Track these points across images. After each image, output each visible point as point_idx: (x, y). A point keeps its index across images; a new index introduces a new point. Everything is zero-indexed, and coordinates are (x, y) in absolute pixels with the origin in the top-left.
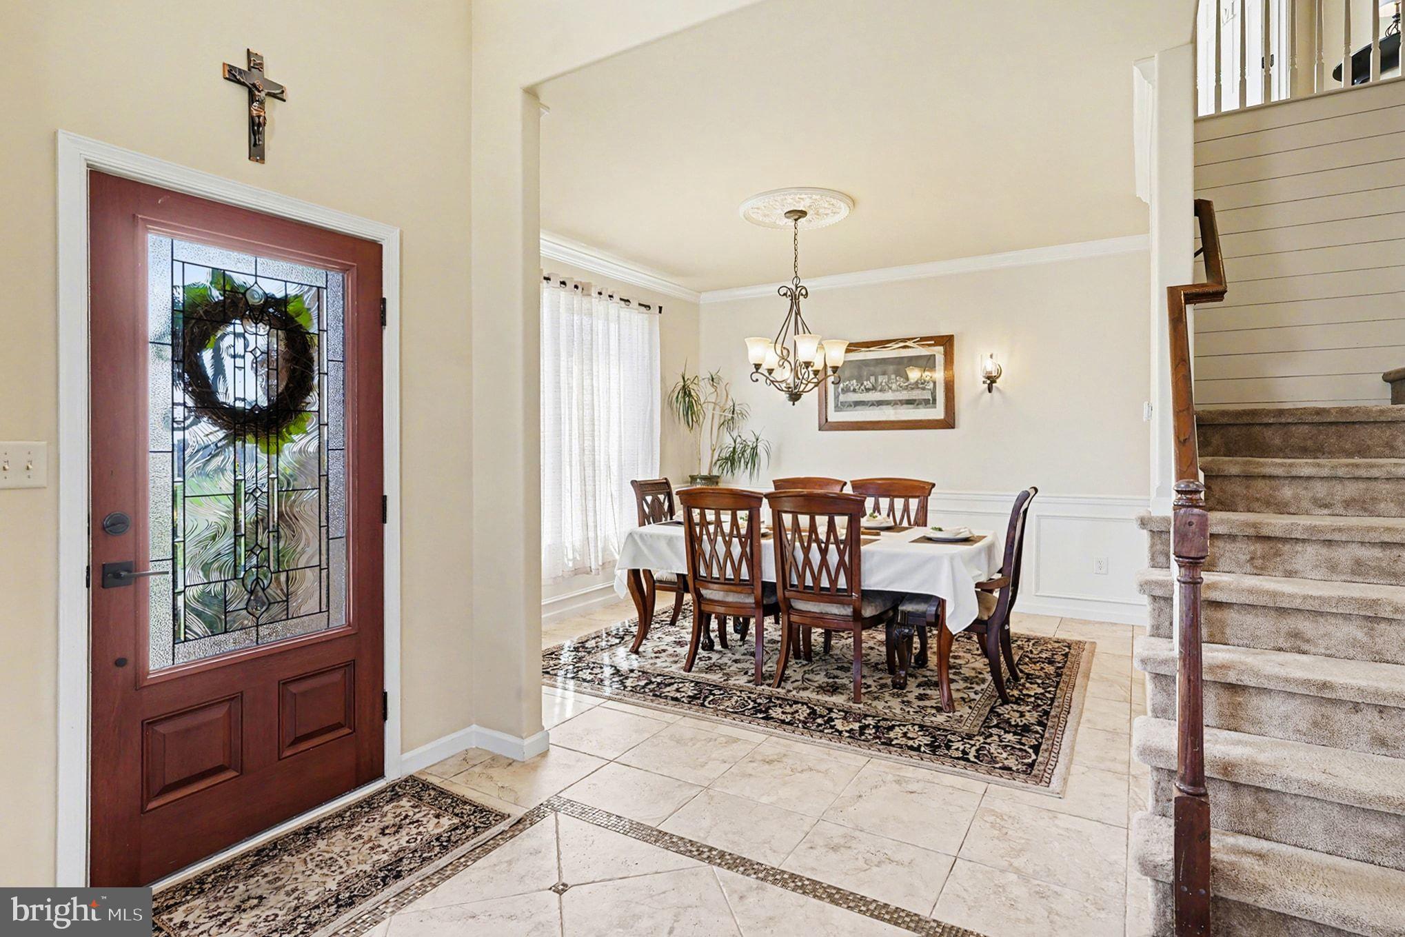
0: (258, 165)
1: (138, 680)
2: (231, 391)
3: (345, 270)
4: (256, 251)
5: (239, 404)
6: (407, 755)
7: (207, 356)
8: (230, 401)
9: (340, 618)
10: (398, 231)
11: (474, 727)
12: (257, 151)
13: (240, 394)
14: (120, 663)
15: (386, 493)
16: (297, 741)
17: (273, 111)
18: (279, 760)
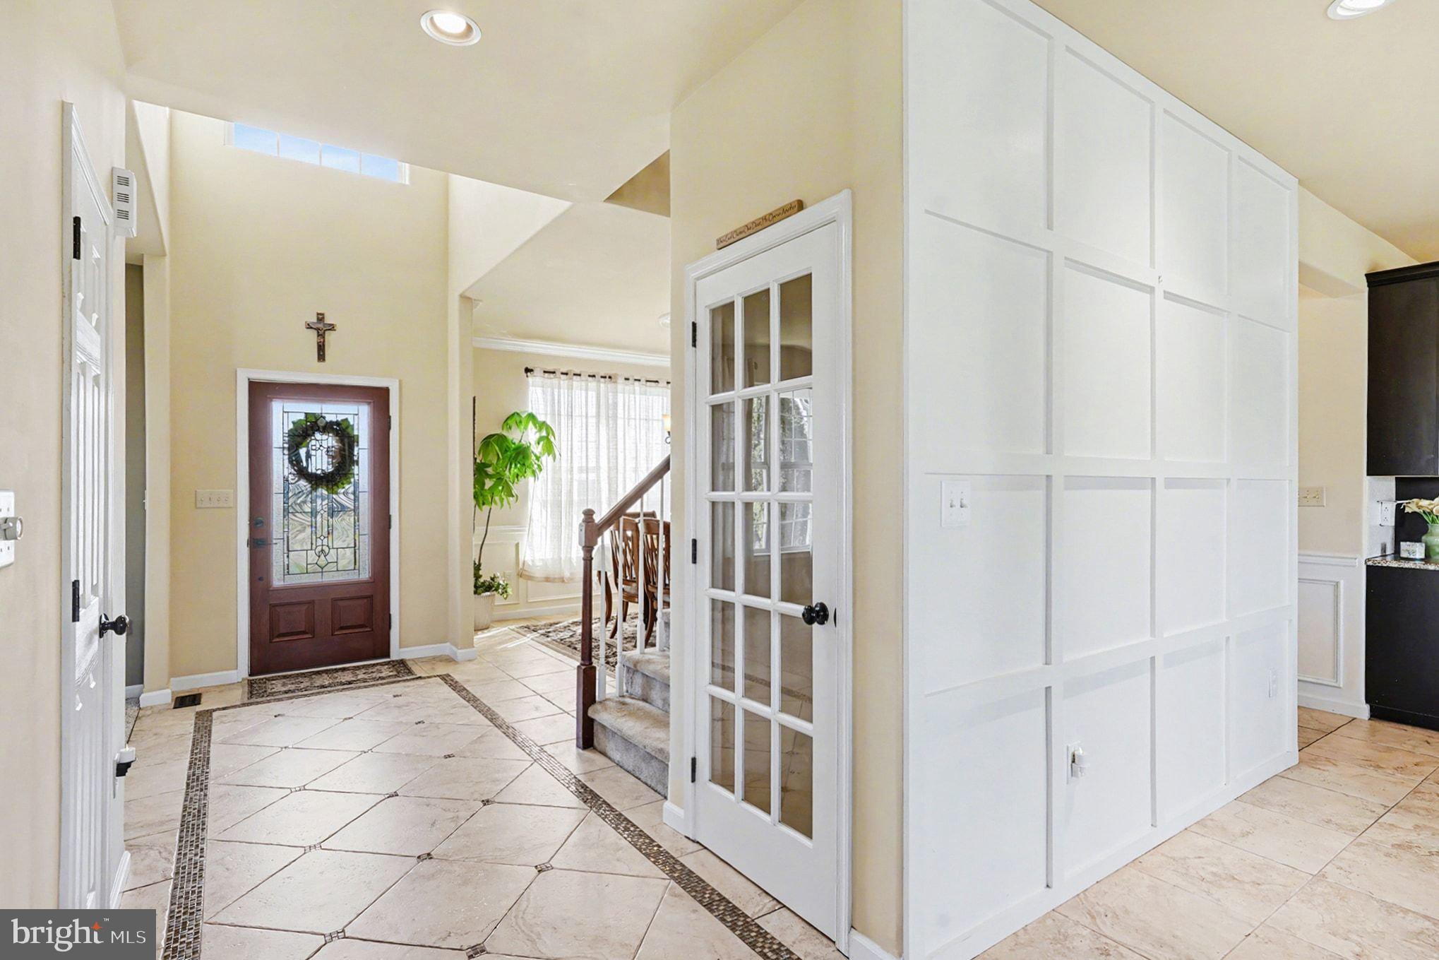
0: (323, 363)
1: (268, 588)
2: (314, 465)
3: (369, 403)
4: (322, 401)
5: (319, 472)
6: (402, 650)
7: (303, 452)
8: (314, 471)
9: (365, 575)
10: (397, 381)
11: (448, 644)
12: (321, 356)
13: (319, 467)
14: (261, 579)
15: (391, 513)
16: (342, 628)
17: (330, 337)
18: (332, 635)
